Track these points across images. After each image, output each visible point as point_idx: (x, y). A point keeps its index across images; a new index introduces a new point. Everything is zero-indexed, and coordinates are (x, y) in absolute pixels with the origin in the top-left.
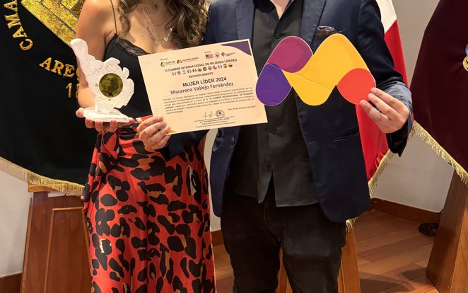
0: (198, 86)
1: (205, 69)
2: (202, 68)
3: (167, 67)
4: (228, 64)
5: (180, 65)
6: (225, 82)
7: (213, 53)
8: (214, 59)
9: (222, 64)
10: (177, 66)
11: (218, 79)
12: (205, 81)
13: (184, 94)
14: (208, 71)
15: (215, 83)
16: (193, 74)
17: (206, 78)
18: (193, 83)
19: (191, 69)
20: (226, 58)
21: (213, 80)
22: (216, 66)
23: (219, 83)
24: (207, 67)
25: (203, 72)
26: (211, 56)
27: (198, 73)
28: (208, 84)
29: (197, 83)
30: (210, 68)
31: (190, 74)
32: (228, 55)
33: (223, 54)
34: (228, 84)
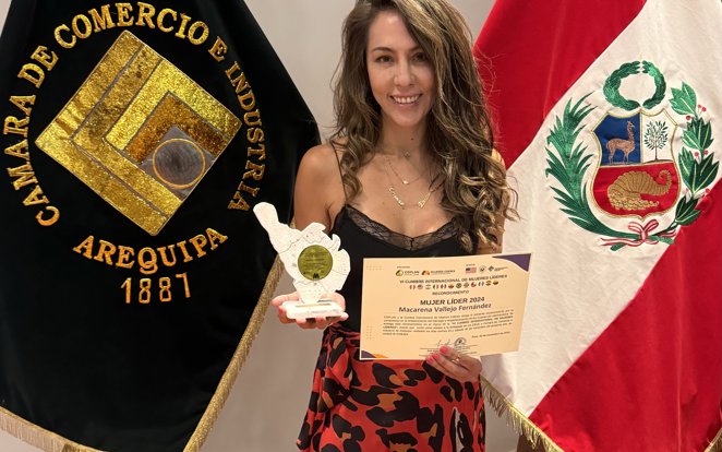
0: (441, 306)
1: (459, 286)
2: (455, 284)
3: (404, 278)
4: (493, 281)
5: (425, 277)
6: (481, 303)
7: (478, 267)
8: (478, 274)
9: (485, 281)
10: (420, 277)
11: (473, 300)
12: (453, 301)
13: (419, 314)
14: (462, 288)
15: (468, 304)
16: (440, 290)
17: (457, 297)
18: (436, 302)
19: (440, 284)
20: (493, 273)
21: (465, 300)
22: (476, 282)
23: (473, 304)
24: (463, 283)
25: (455, 289)
26: (474, 270)
27: (448, 290)
28: (457, 305)
29: (442, 302)
30: (466, 285)
31: (436, 291)
32: (499, 269)
33: (491, 268)
34: (484, 306)
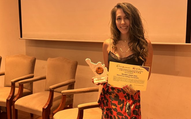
0: (127, 76)
1: (131, 72)
3: (118, 67)
10: (122, 68)
11: (134, 76)
22: (135, 72)
24: (132, 71)
26: (135, 69)
27: (128, 72)
31: (125, 72)
32: (141, 70)
33: (139, 69)
34: (137, 78)
